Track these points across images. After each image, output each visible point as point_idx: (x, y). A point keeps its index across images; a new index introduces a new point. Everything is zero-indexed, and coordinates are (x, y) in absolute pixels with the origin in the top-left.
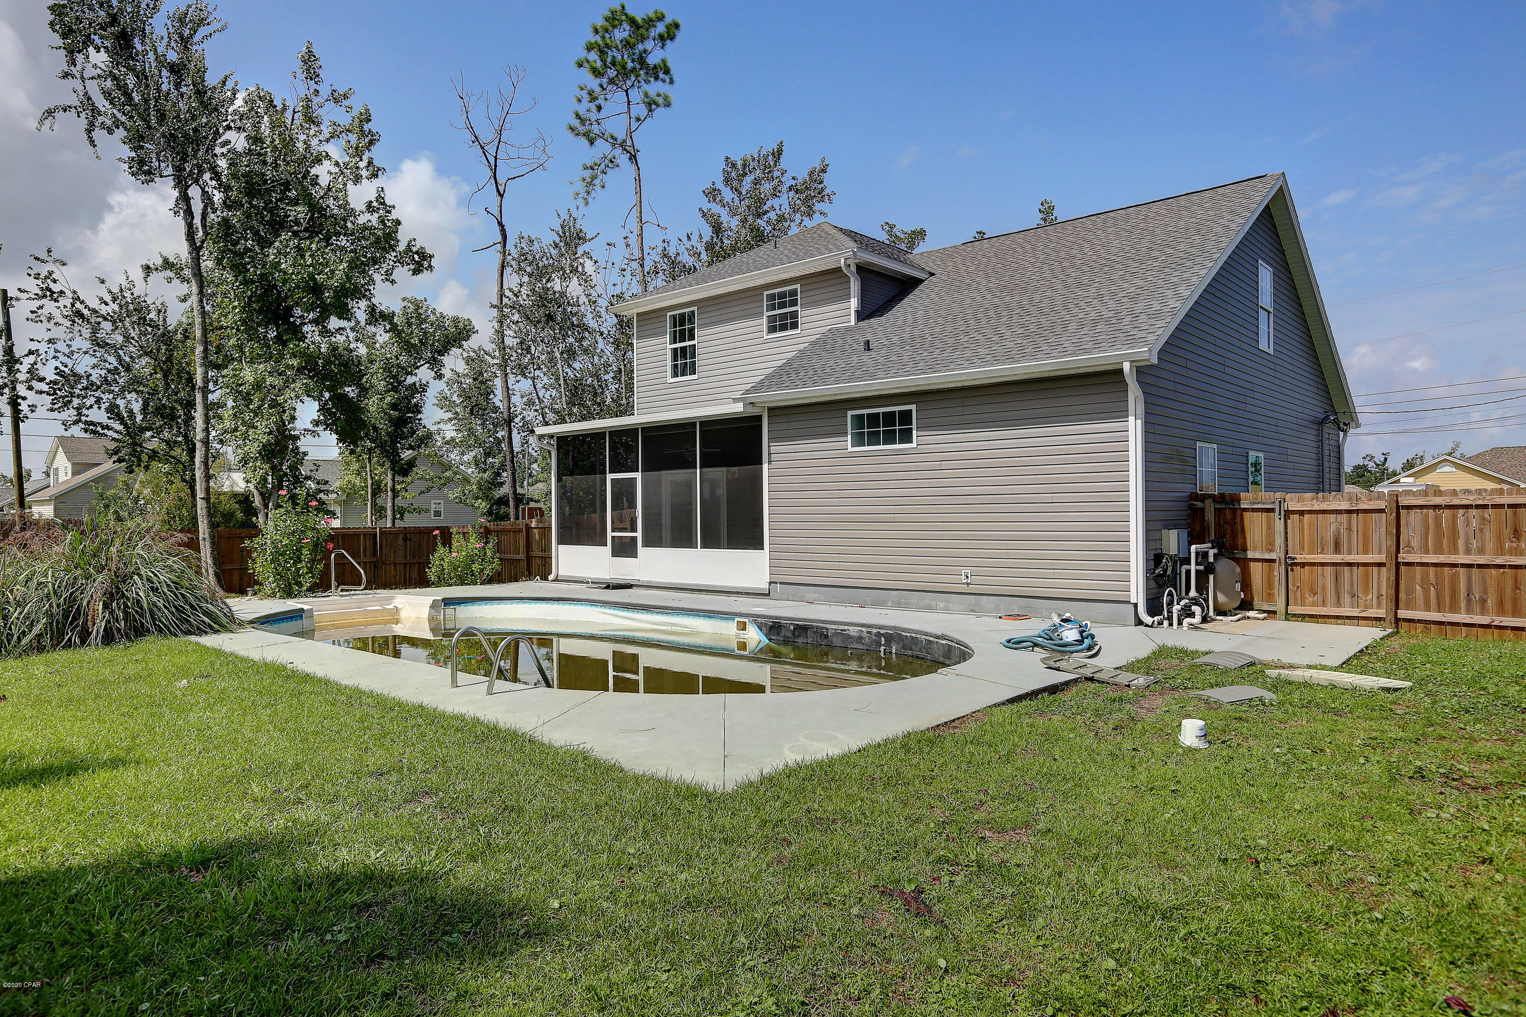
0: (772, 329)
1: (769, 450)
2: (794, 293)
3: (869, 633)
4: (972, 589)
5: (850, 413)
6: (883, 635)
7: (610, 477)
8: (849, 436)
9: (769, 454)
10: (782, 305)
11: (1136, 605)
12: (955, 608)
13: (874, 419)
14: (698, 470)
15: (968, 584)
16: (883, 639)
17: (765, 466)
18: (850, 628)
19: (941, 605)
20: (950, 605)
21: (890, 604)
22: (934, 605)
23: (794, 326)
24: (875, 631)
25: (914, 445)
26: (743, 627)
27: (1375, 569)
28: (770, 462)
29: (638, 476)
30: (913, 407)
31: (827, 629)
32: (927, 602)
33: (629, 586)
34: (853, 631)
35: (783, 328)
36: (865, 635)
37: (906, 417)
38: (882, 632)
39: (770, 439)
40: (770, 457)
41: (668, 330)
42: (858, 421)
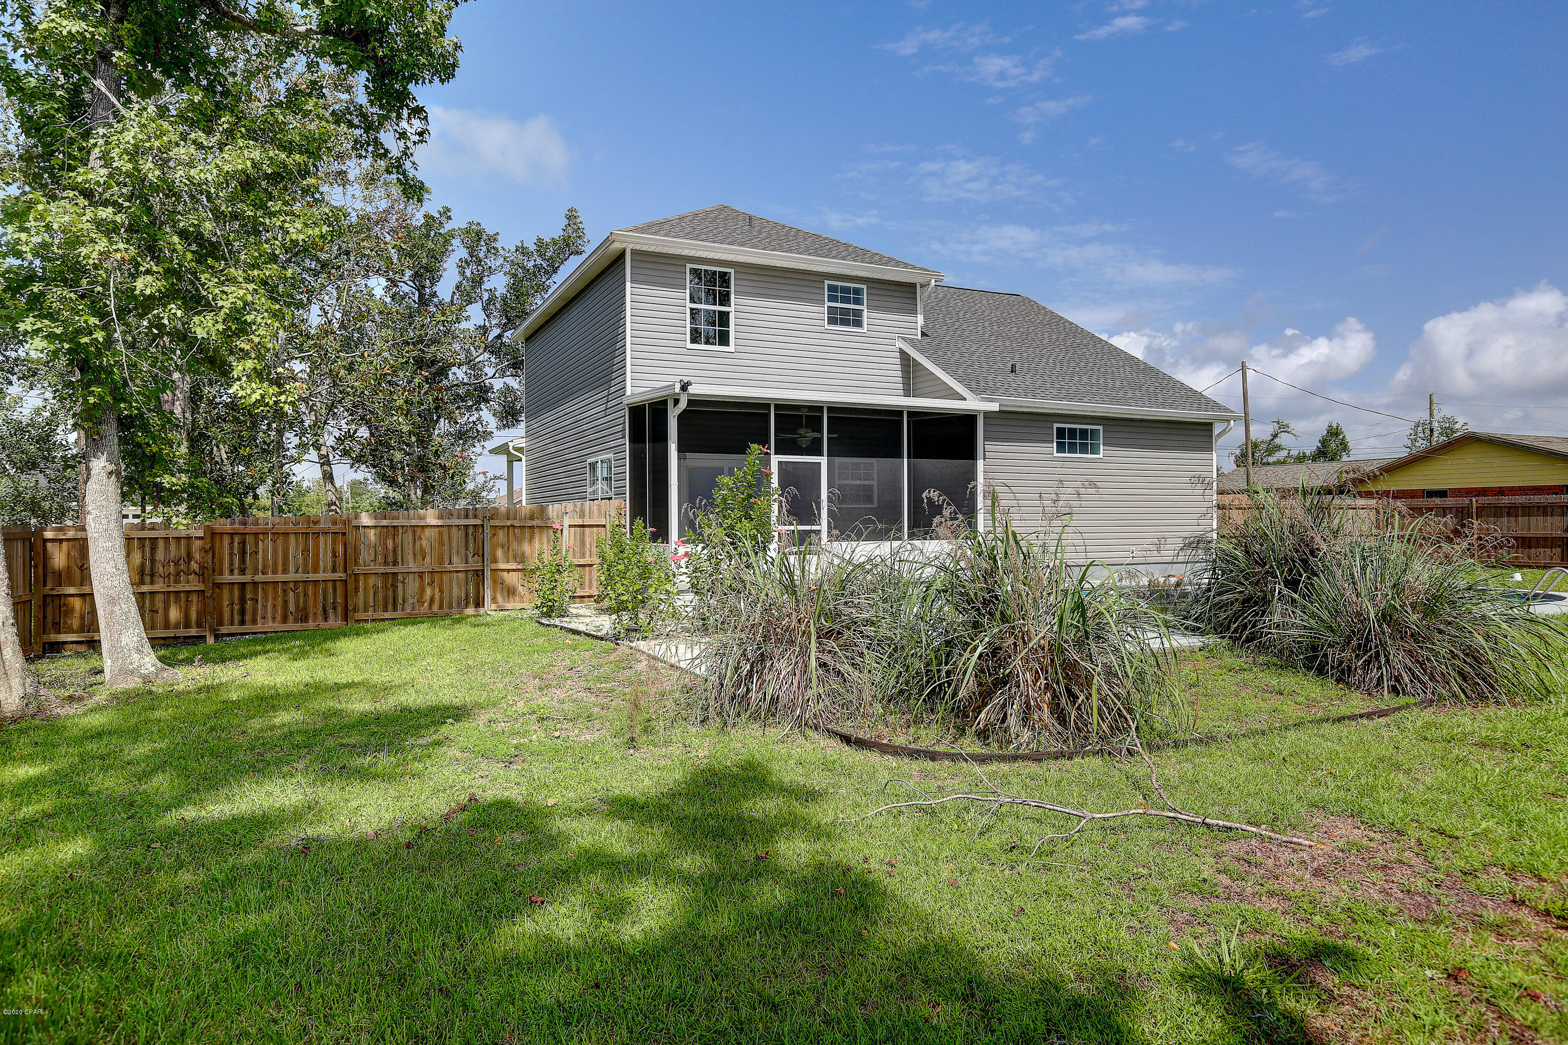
0: (832, 321)
1: (984, 448)
2: (857, 291)
5: (1056, 425)
8: (1055, 444)
9: (984, 451)
10: (846, 300)
13: (1072, 432)
14: (906, 460)
17: (980, 463)
23: (858, 324)
25: (1101, 456)
28: (984, 459)
29: (823, 460)
30: (1101, 428)
35: (845, 322)
37: (1095, 435)
39: (985, 439)
40: (984, 455)
41: (688, 285)
42: (1061, 433)
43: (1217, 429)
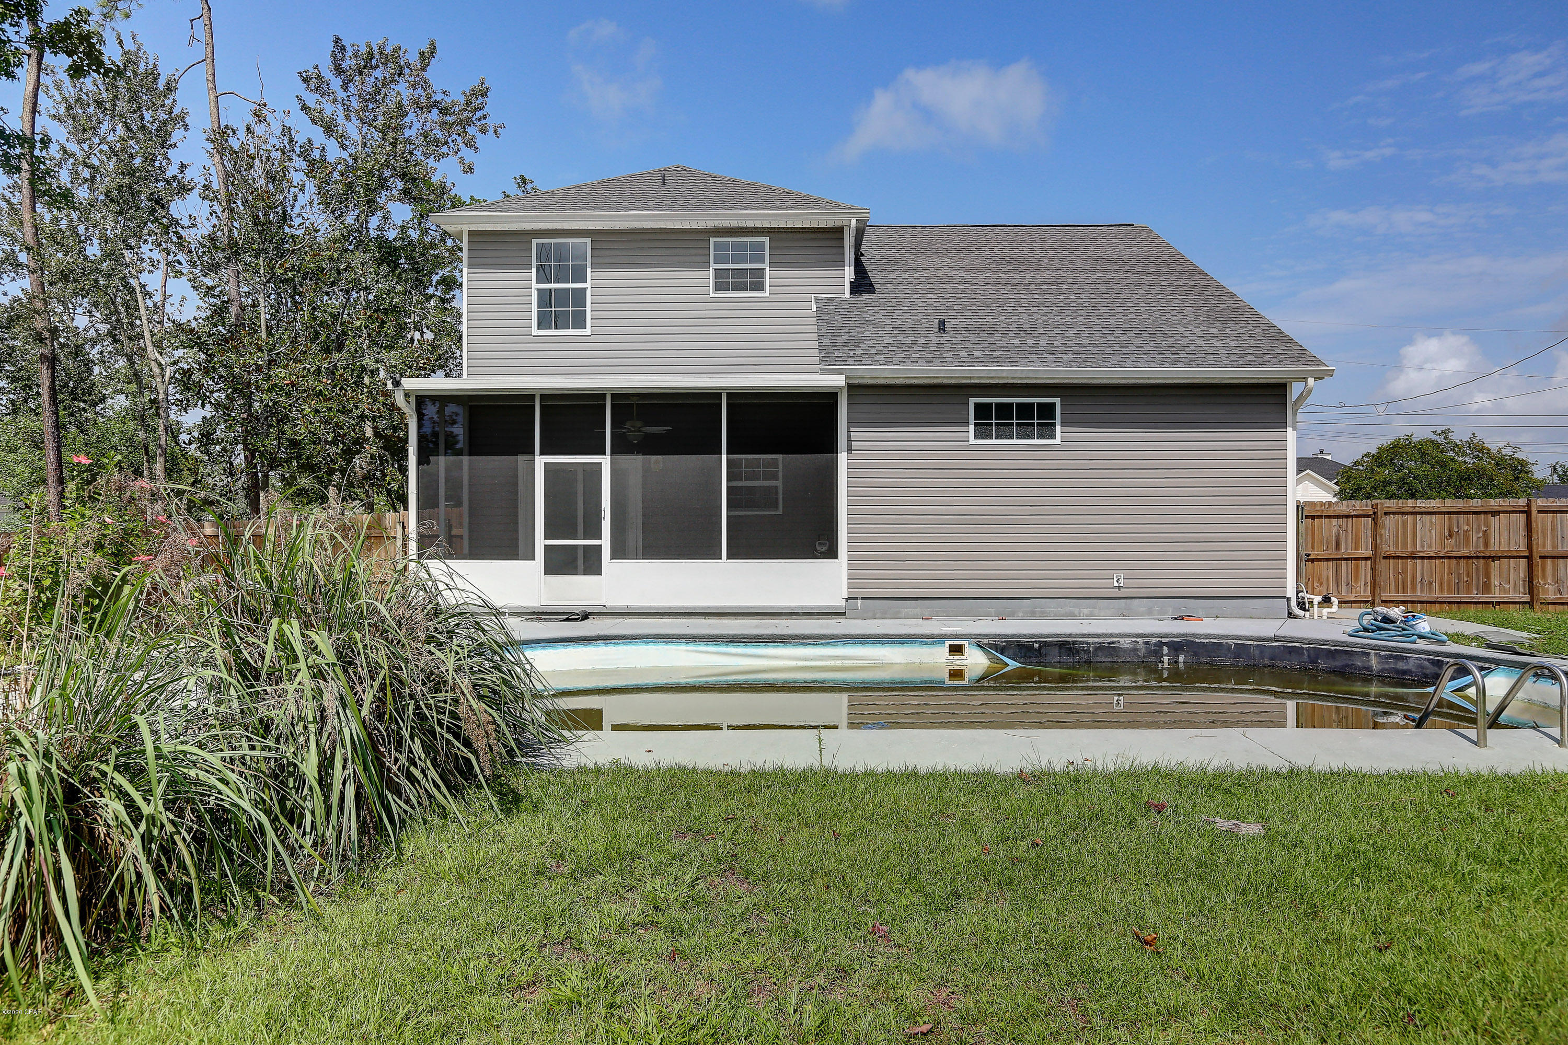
0: (721, 286)
1: (849, 436)
2: (759, 247)
3: (1147, 643)
4: (1124, 592)
5: (972, 401)
6: (1165, 644)
7: (540, 461)
8: (972, 427)
9: (850, 441)
11: (1289, 599)
12: (1102, 614)
13: (1004, 409)
14: (724, 457)
15: (1119, 588)
16: (1165, 648)
17: (843, 458)
18: (1121, 640)
19: (1086, 611)
20: (1096, 611)
21: (1021, 614)
22: (1076, 611)
24: (1154, 640)
25: (1057, 441)
26: (956, 650)
27: (1363, 562)
28: (850, 450)
29: (605, 461)
30: (1057, 401)
31: (1088, 643)
32: (1068, 609)
33: (585, 616)
34: (1125, 643)
36: (1140, 645)
37: (1047, 411)
38: (1164, 640)
39: (851, 423)
40: (850, 446)
41: (534, 263)
42: (982, 411)
43: (1295, 390)
